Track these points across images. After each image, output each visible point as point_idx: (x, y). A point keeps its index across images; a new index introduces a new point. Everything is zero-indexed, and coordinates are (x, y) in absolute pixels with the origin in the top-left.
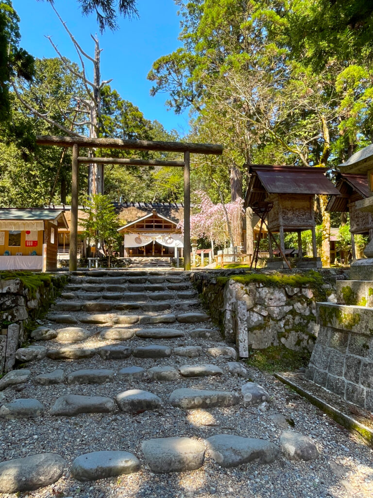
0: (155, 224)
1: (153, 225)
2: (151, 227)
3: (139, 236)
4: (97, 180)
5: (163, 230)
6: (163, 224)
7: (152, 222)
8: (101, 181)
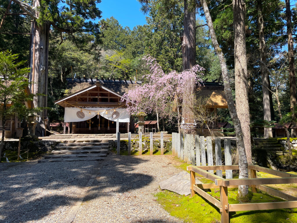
0: (100, 97)
1: (97, 98)
2: (95, 100)
3: (81, 110)
4: (40, 50)
5: (109, 103)
6: (109, 98)
7: (96, 95)
8: (44, 51)
